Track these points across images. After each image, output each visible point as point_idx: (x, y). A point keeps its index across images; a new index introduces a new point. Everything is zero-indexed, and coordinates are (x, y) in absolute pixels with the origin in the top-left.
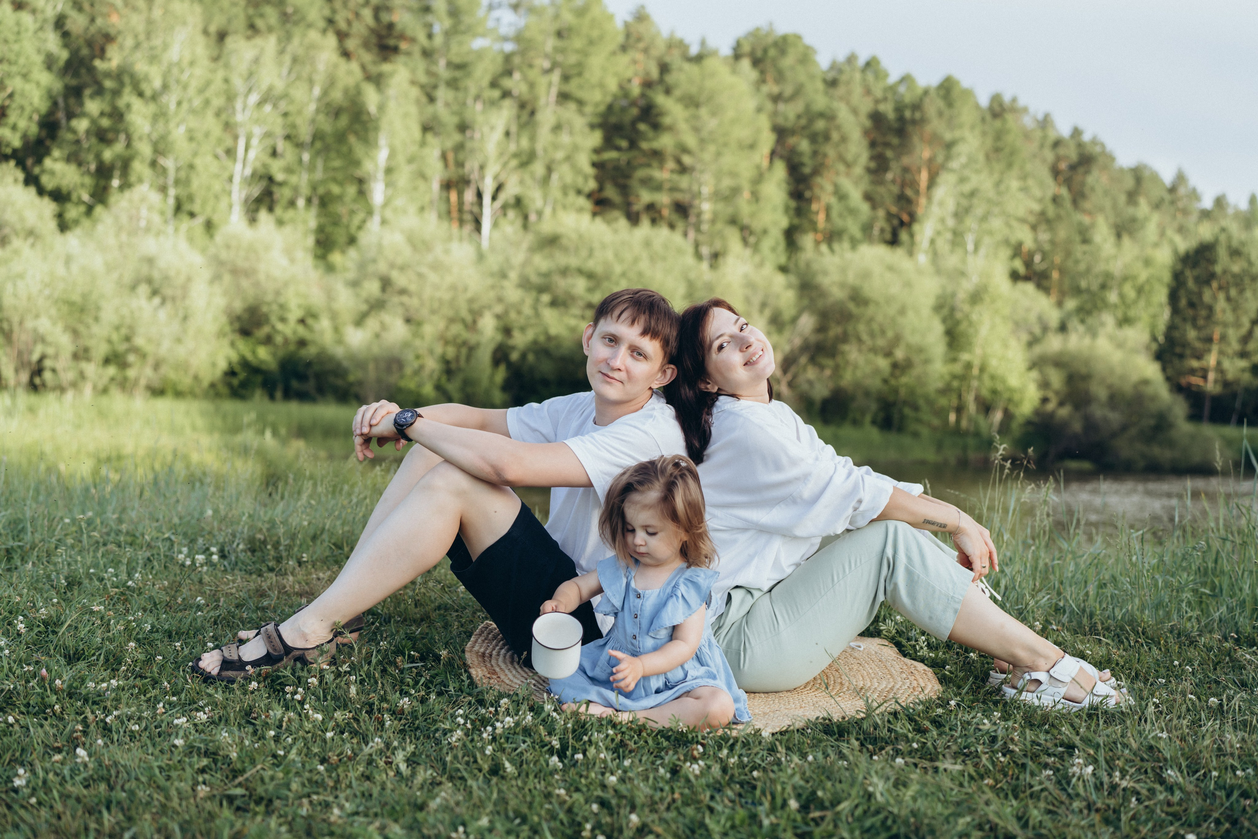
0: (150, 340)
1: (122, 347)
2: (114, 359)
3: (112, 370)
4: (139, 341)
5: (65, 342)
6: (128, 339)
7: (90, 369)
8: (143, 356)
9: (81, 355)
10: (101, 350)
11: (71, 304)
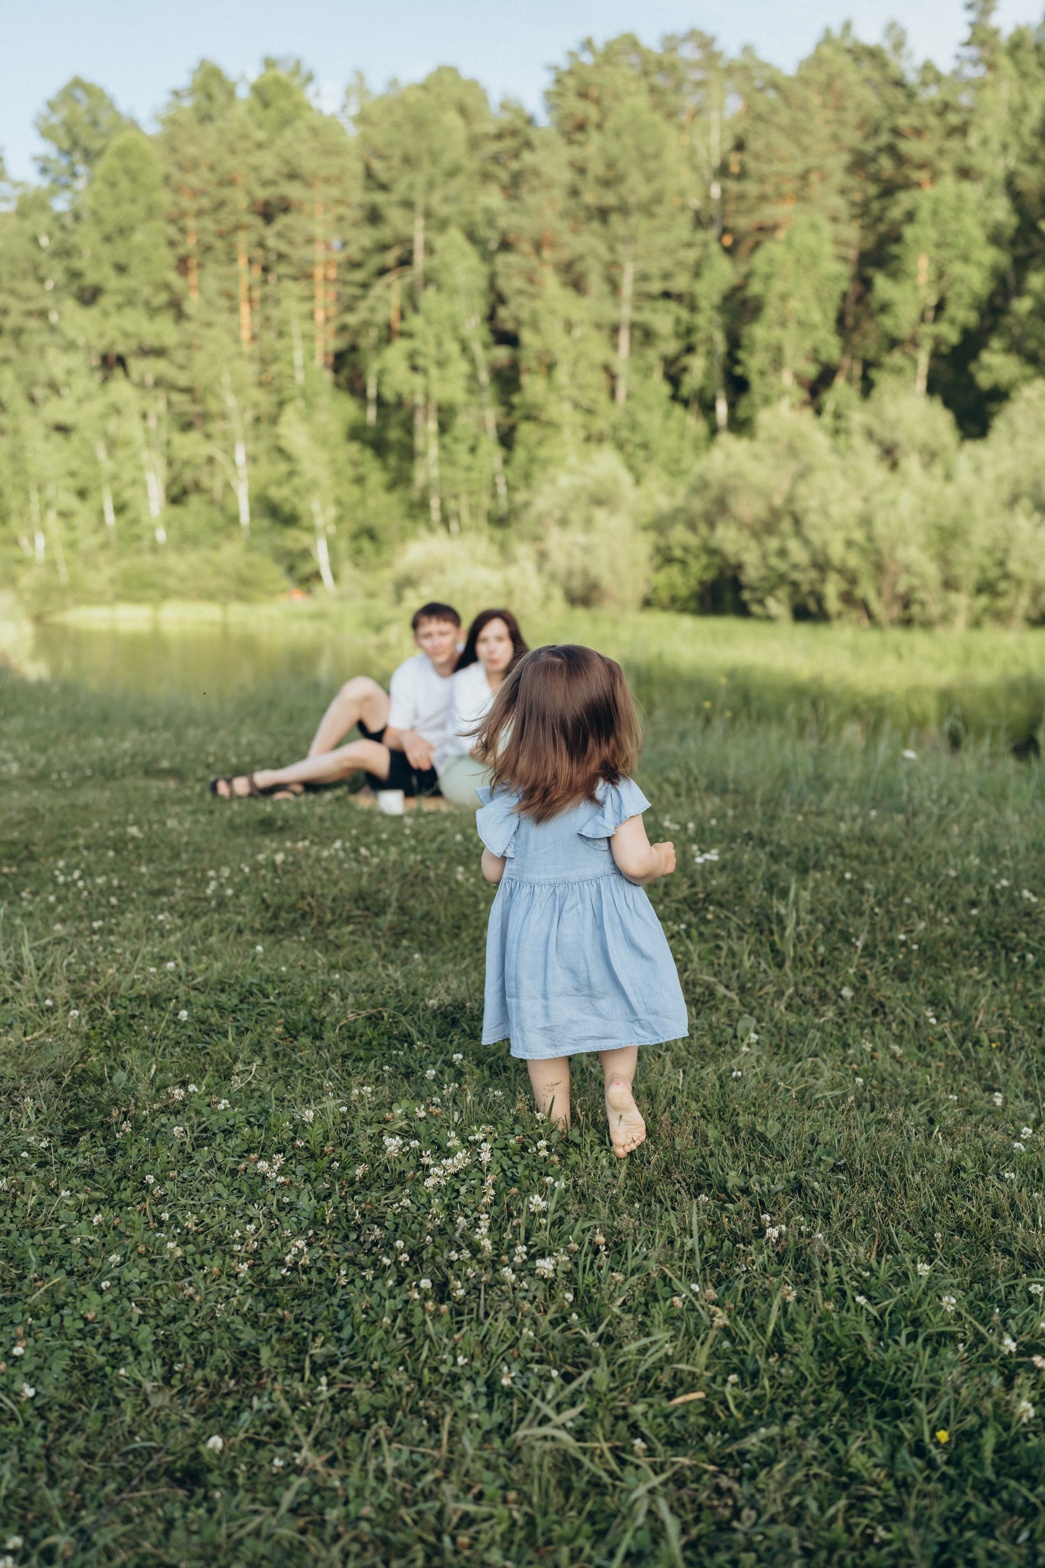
0: (1027, 563)
1: (993, 573)
2: (986, 587)
3: (983, 601)
4: (1014, 566)
5: (931, 570)
6: (1001, 563)
7: (961, 601)
8: (1019, 583)
9: (949, 584)
10: (970, 578)
11: (941, 529)
